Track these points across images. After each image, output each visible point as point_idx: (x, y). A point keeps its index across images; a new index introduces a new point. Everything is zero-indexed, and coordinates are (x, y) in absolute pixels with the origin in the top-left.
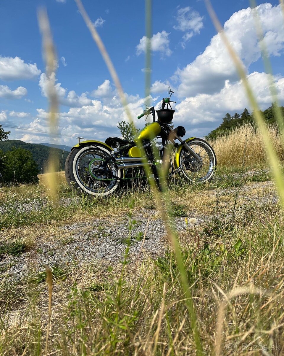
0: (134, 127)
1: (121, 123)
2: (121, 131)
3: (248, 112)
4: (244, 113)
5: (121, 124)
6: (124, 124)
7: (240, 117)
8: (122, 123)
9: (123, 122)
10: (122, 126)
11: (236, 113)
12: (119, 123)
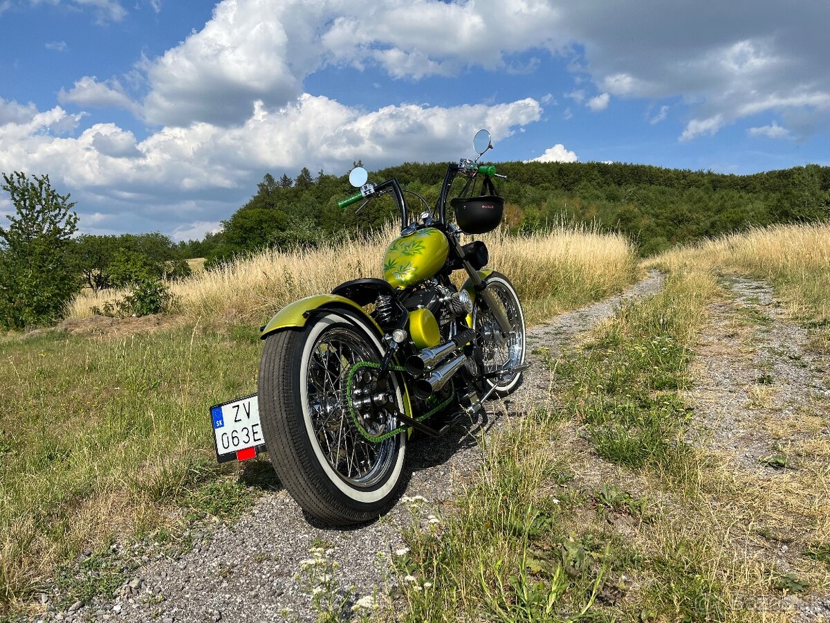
0: (52, 189)
1: (12, 175)
2: (14, 199)
3: (310, 175)
4: (302, 176)
5: (12, 178)
6: (21, 180)
7: (293, 185)
8: (15, 177)
9: (18, 175)
10: (16, 184)
11: (285, 176)
12: (5, 177)
